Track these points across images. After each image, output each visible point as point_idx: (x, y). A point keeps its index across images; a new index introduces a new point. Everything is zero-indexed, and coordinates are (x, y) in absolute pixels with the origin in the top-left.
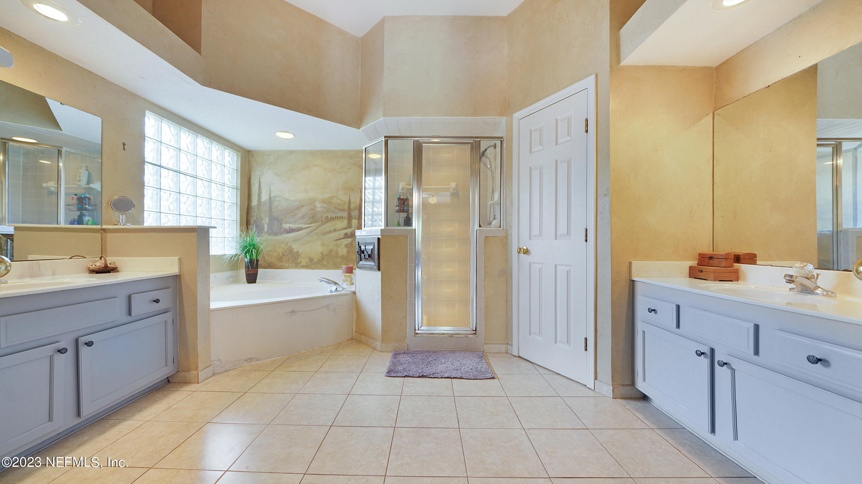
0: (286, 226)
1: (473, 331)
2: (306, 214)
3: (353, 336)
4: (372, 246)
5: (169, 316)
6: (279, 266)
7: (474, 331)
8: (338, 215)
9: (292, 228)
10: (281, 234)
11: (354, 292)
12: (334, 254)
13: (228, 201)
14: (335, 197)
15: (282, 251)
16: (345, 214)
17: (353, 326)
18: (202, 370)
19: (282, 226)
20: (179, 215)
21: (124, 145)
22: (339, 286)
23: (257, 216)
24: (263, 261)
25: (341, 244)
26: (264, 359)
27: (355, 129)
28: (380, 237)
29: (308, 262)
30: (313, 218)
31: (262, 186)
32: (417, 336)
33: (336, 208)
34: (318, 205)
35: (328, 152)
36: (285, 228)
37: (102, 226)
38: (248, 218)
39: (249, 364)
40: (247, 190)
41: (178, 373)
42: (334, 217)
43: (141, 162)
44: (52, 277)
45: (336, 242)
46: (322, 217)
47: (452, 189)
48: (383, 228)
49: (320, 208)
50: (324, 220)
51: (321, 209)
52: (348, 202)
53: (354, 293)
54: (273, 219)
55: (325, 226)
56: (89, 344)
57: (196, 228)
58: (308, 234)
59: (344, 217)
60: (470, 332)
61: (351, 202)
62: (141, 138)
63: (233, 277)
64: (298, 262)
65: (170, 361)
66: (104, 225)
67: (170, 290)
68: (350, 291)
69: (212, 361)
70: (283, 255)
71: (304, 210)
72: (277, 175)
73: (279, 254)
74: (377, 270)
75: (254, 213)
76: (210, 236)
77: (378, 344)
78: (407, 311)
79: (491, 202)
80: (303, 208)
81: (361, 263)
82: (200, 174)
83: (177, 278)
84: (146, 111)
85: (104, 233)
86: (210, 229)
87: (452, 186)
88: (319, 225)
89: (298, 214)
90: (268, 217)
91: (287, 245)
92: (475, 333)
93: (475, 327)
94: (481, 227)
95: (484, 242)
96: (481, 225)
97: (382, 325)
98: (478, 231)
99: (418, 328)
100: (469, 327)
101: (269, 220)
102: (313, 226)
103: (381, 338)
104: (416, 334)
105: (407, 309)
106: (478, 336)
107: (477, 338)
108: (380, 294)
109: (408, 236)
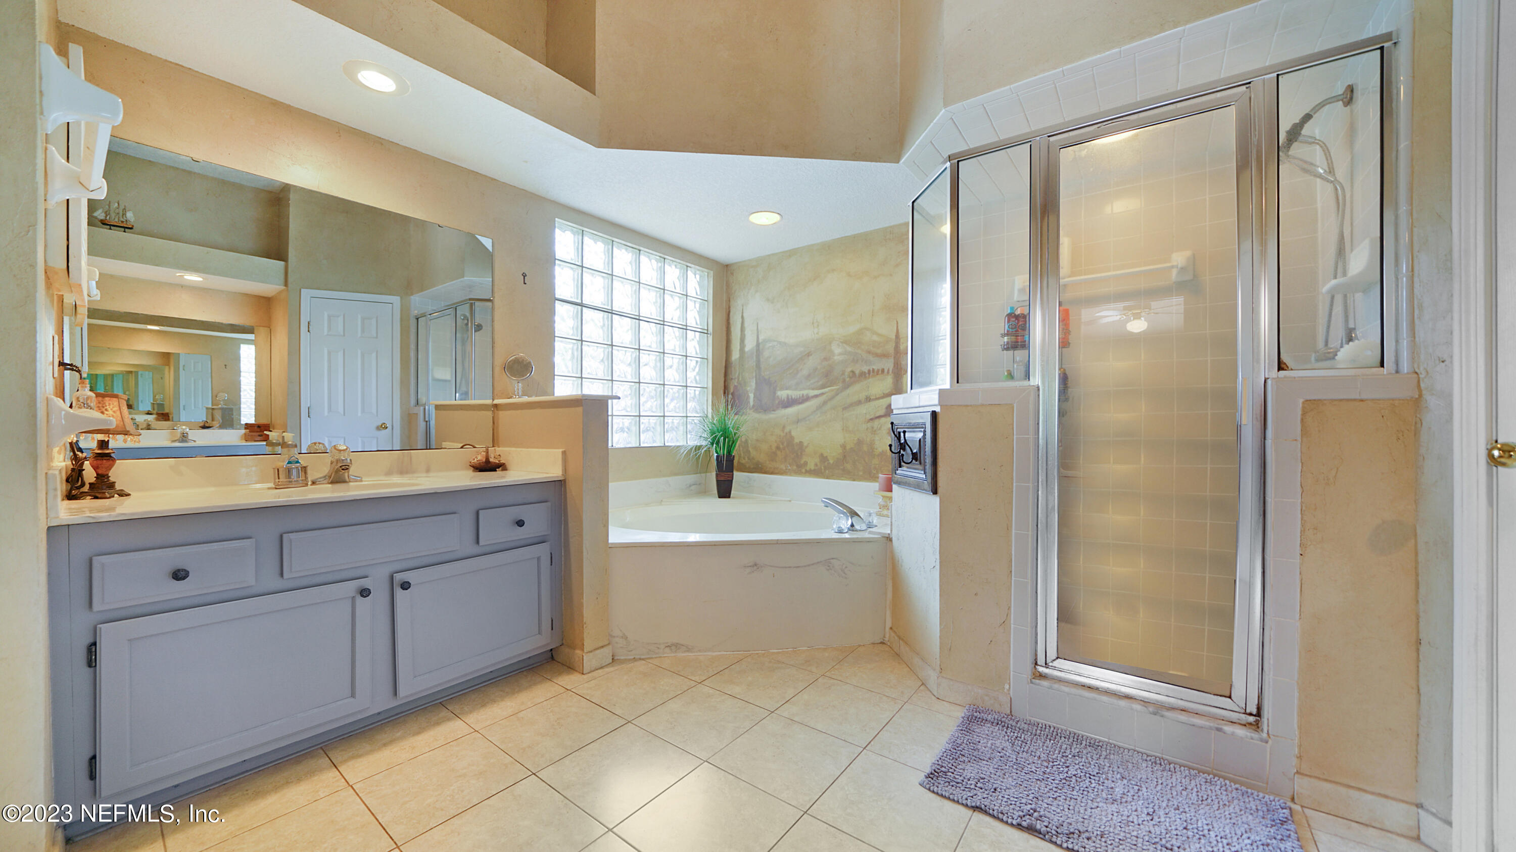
0: (783, 394)
1: (1245, 713)
2: (815, 370)
3: (884, 637)
4: (921, 431)
5: (543, 551)
6: (771, 468)
7: (1251, 714)
8: (874, 367)
9: (792, 397)
10: (774, 410)
11: (887, 536)
12: (865, 448)
13: (694, 354)
14: (868, 329)
15: (776, 441)
16: (889, 364)
17: (885, 615)
18: (591, 652)
19: (777, 395)
20: (611, 382)
21: (524, 275)
22: (859, 518)
23: (738, 380)
24: (746, 458)
25: (880, 429)
26: (700, 651)
27: (888, 165)
28: (938, 409)
29: (818, 464)
30: (826, 376)
31: (746, 325)
32: (1039, 685)
33: (869, 352)
34: (837, 350)
36: (780, 397)
37: (493, 400)
38: (726, 383)
39: (673, 655)
40: (725, 334)
41: (562, 647)
42: (867, 371)
43: (549, 299)
44: (425, 475)
45: (869, 425)
46: (843, 374)
47: (1174, 272)
48: (947, 386)
49: (840, 354)
50: (848, 379)
51: (841, 358)
52: (894, 337)
53: (889, 539)
54: (763, 382)
55: (850, 391)
56: (405, 586)
57: (581, 400)
58: (819, 408)
59: (886, 371)
60: (1234, 716)
61: (901, 337)
62: (548, 260)
63: (700, 484)
64: (802, 462)
65: (546, 625)
66: (497, 399)
67: (549, 504)
68: (879, 533)
69: (614, 637)
70: (778, 448)
71: (812, 362)
72: (768, 300)
73: (771, 446)
74: (929, 491)
75: (735, 373)
76: (610, 413)
77: (932, 676)
78: (1009, 608)
79: (1334, 282)
80: (811, 358)
81: (901, 472)
82: (644, 312)
83: (560, 484)
84: (556, 219)
85: (496, 411)
86: (610, 401)
87: (1175, 264)
88: (839, 389)
89: (801, 369)
90: (754, 379)
91: (783, 431)
92: (1254, 723)
93: (1258, 704)
94: (1286, 368)
95: (1302, 420)
96: (1285, 364)
97: (941, 631)
98: (1272, 385)
99: (1044, 662)
100: (1230, 697)
101: (756, 383)
102: (827, 392)
103: (939, 663)
104: (1036, 676)
105: (1011, 604)
106: (1270, 740)
107: (1264, 744)
108: (938, 553)
109: (1015, 405)
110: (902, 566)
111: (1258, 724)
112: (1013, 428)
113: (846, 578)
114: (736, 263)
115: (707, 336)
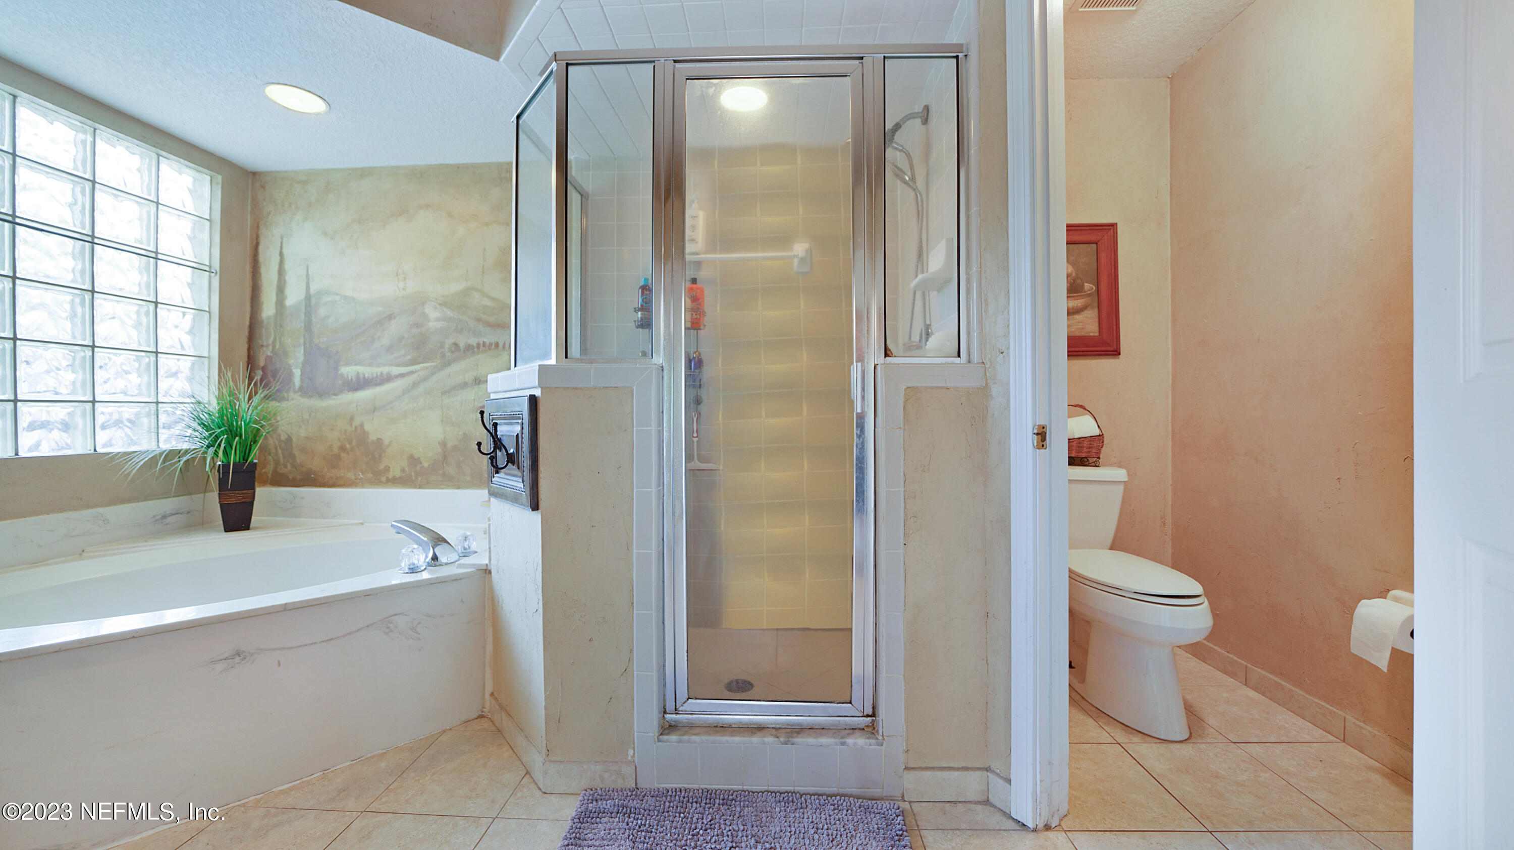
0: (349, 371)
1: (863, 716)
2: (401, 338)
3: (484, 708)
4: (518, 424)
6: (331, 478)
7: (868, 716)
8: (485, 340)
9: (364, 375)
10: (336, 395)
11: (485, 568)
14: (476, 290)
15: (339, 439)
16: (505, 338)
17: (484, 676)
19: (340, 372)
22: (449, 546)
23: (274, 346)
24: (289, 466)
28: (537, 392)
29: (406, 468)
30: (418, 348)
31: (288, 266)
32: (668, 740)
33: (479, 320)
34: (433, 313)
35: (458, 169)
36: (346, 376)
38: (252, 353)
40: (248, 276)
42: (475, 345)
46: (442, 346)
47: (795, 261)
48: (552, 361)
49: (438, 320)
50: (448, 354)
51: (440, 325)
53: (487, 571)
54: (313, 353)
55: (449, 370)
58: (406, 391)
59: (501, 345)
60: (855, 722)
63: (188, 512)
64: (381, 467)
68: (474, 565)
70: (342, 448)
71: (395, 328)
72: (325, 234)
73: (330, 446)
74: (527, 506)
75: (268, 338)
77: (536, 760)
78: (631, 651)
80: (393, 322)
81: (497, 478)
87: (796, 253)
88: (435, 367)
89: (379, 338)
90: (302, 348)
91: (351, 424)
92: (871, 724)
93: (873, 704)
94: (891, 355)
95: (904, 407)
96: (890, 350)
97: (546, 698)
98: (881, 369)
99: (674, 707)
100: (850, 703)
101: (305, 355)
102: (419, 371)
103: (545, 742)
104: (665, 729)
105: (633, 647)
106: (885, 742)
107: (880, 747)
108: (540, 590)
109: (635, 388)
110: (502, 608)
111: (873, 725)
112: (633, 418)
113: (419, 639)
114: (270, 172)
115: (210, 276)
